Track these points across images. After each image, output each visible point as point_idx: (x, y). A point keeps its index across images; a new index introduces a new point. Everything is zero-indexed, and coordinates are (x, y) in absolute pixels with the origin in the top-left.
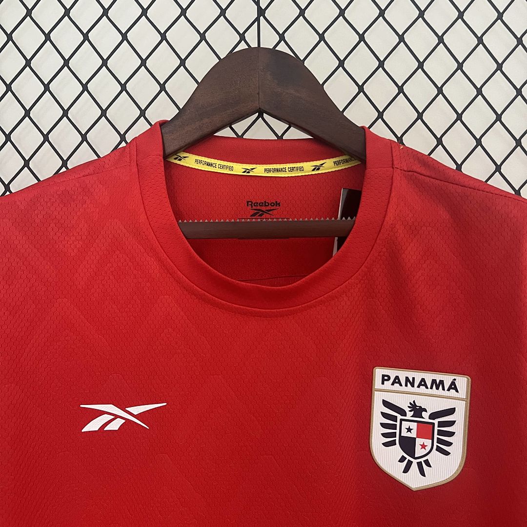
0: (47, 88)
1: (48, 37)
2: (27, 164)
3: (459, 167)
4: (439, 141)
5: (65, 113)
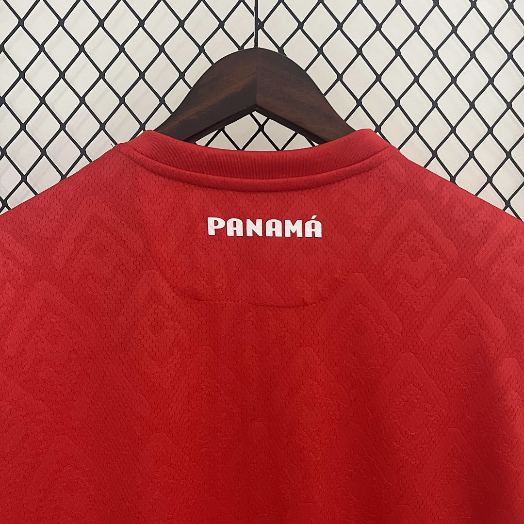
0: (42, 100)
1: (41, 48)
2: (24, 178)
3: (453, 178)
4: (435, 154)
5: (63, 127)
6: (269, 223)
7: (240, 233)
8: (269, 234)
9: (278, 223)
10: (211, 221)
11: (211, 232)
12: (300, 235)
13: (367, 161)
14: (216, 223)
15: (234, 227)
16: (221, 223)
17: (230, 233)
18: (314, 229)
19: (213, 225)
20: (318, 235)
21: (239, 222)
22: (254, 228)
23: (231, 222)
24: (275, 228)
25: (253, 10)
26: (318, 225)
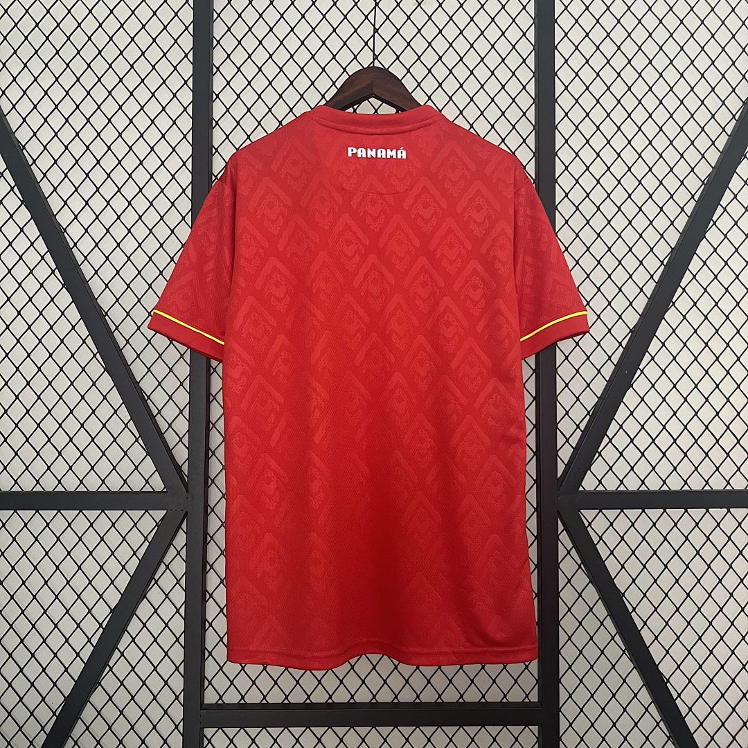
6: (379, 151)
7: (364, 156)
8: (379, 156)
9: (384, 151)
10: (350, 149)
11: (350, 155)
12: (395, 157)
13: (428, 121)
14: (352, 150)
15: (361, 153)
16: (355, 151)
17: (359, 156)
18: (402, 154)
19: (350, 151)
20: (404, 157)
21: (364, 150)
22: (371, 153)
23: (359, 150)
24: (382, 153)
25: (372, 49)
26: (404, 152)
